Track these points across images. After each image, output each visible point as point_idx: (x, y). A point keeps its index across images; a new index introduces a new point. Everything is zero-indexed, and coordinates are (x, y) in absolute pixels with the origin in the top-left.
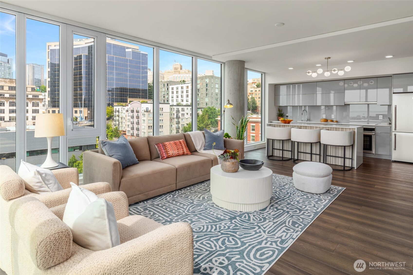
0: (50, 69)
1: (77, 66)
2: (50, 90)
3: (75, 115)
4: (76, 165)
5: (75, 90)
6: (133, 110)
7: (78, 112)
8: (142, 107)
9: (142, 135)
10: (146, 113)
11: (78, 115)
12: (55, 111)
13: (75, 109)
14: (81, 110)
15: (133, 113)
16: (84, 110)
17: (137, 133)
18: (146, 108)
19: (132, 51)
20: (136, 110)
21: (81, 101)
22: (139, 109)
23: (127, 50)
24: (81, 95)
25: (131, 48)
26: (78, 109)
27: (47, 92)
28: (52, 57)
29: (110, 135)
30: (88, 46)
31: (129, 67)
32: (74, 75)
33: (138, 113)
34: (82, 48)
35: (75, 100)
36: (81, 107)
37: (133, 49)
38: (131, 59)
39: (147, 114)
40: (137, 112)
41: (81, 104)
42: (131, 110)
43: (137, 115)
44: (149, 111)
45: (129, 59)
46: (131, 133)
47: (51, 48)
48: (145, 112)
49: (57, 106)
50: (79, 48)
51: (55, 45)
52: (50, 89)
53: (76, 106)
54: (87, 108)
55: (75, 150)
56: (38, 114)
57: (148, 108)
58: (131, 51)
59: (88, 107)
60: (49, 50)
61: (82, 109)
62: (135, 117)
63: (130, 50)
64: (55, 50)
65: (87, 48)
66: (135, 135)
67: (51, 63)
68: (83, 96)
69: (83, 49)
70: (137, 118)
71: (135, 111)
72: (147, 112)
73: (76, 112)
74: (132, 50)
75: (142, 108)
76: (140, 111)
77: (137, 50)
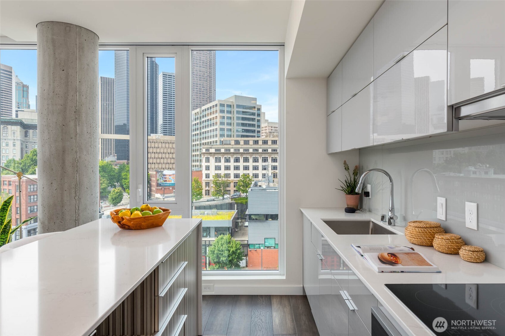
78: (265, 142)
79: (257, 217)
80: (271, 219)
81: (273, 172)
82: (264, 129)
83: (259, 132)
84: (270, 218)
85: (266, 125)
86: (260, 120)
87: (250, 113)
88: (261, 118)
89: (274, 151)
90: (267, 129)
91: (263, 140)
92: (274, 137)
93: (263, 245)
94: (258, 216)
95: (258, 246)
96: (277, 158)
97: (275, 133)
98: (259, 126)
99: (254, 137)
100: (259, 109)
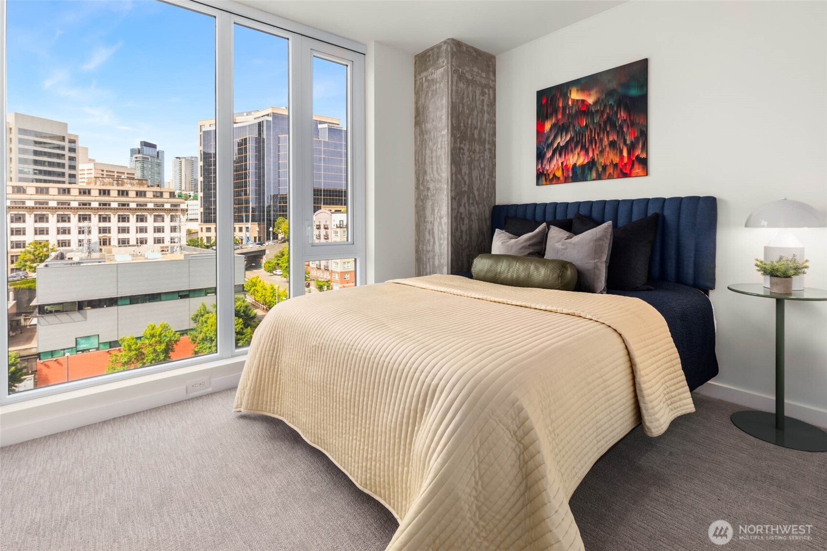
0: (204, 162)
1: (242, 156)
2: (202, 196)
3: (238, 234)
4: (202, 320)
5: (237, 194)
6: (320, 225)
7: (244, 229)
8: (333, 219)
9: (333, 267)
10: (339, 230)
11: (243, 234)
12: (210, 228)
13: (237, 226)
14: (247, 226)
15: (319, 230)
16: (253, 226)
17: (325, 264)
18: (340, 221)
19: (328, 128)
20: (324, 225)
21: (247, 211)
22: (328, 223)
23: (320, 126)
24: (247, 202)
25: (326, 122)
26: (244, 225)
27: (199, 199)
28: (206, 143)
29: (285, 267)
30: (259, 123)
31: (323, 154)
32: (236, 171)
33: (327, 230)
34: (249, 126)
35: (238, 211)
36: (247, 221)
37: (330, 123)
38: (327, 140)
39: (340, 232)
40: (325, 228)
41: (247, 217)
42: (317, 225)
43: (325, 234)
44: (344, 226)
45: (322, 140)
46: (317, 264)
47: (204, 129)
48: (337, 227)
49: (214, 220)
50: (246, 126)
51: (210, 125)
52: (204, 194)
53: (239, 219)
54: (257, 223)
55: (208, 295)
56: (163, 233)
57: (343, 221)
58: (326, 128)
59: (259, 221)
60: (202, 133)
61: (249, 225)
62: (322, 237)
63: (326, 126)
64: (210, 131)
65: (257, 126)
66: (322, 267)
67: (204, 153)
68: (251, 203)
69: (251, 127)
70: (325, 239)
71: (322, 227)
72: (341, 227)
73: (241, 230)
74: (328, 126)
75: (333, 221)
76: (329, 227)
77: (337, 126)
78: (85, 192)
79: (57, 308)
80: (89, 308)
81: (103, 236)
82: (86, 172)
83: (72, 176)
84: (88, 306)
85: (91, 166)
86: (75, 158)
87: (52, 146)
88: (79, 155)
89: (103, 206)
90: (91, 173)
91: (79, 189)
92: (103, 185)
93: (73, 349)
94: (62, 305)
95: (63, 351)
96: (109, 216)
97: (107, 179)
98: (73, 167)
99: (64, 182)
100: (72, 141)
